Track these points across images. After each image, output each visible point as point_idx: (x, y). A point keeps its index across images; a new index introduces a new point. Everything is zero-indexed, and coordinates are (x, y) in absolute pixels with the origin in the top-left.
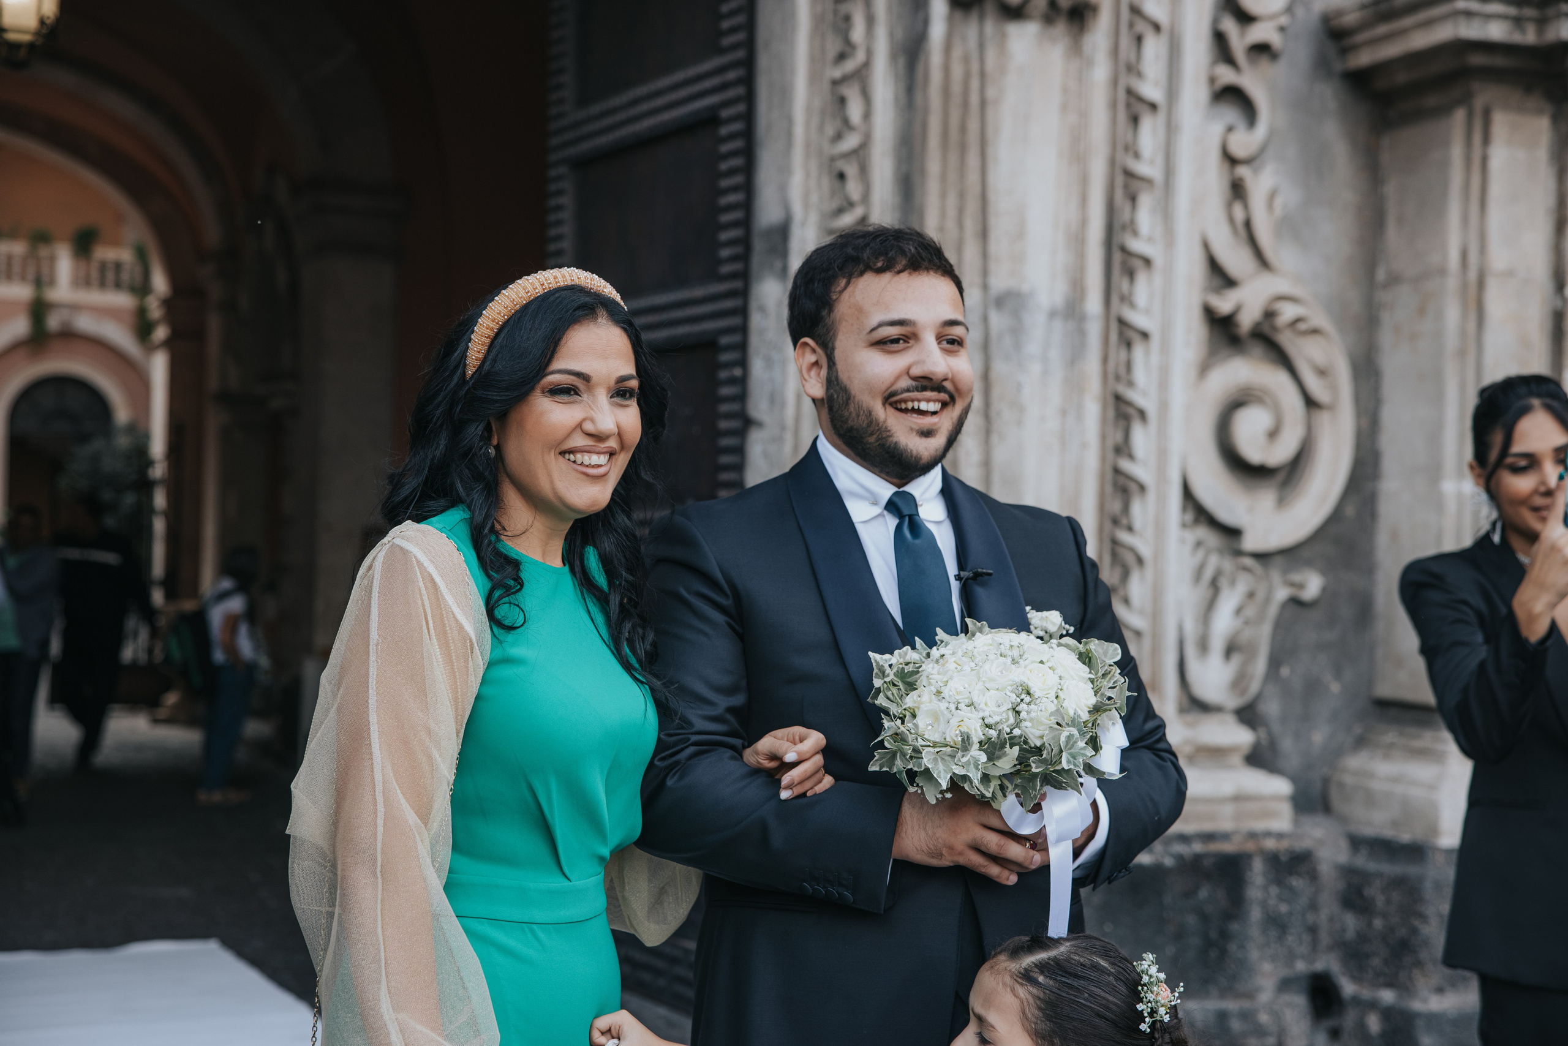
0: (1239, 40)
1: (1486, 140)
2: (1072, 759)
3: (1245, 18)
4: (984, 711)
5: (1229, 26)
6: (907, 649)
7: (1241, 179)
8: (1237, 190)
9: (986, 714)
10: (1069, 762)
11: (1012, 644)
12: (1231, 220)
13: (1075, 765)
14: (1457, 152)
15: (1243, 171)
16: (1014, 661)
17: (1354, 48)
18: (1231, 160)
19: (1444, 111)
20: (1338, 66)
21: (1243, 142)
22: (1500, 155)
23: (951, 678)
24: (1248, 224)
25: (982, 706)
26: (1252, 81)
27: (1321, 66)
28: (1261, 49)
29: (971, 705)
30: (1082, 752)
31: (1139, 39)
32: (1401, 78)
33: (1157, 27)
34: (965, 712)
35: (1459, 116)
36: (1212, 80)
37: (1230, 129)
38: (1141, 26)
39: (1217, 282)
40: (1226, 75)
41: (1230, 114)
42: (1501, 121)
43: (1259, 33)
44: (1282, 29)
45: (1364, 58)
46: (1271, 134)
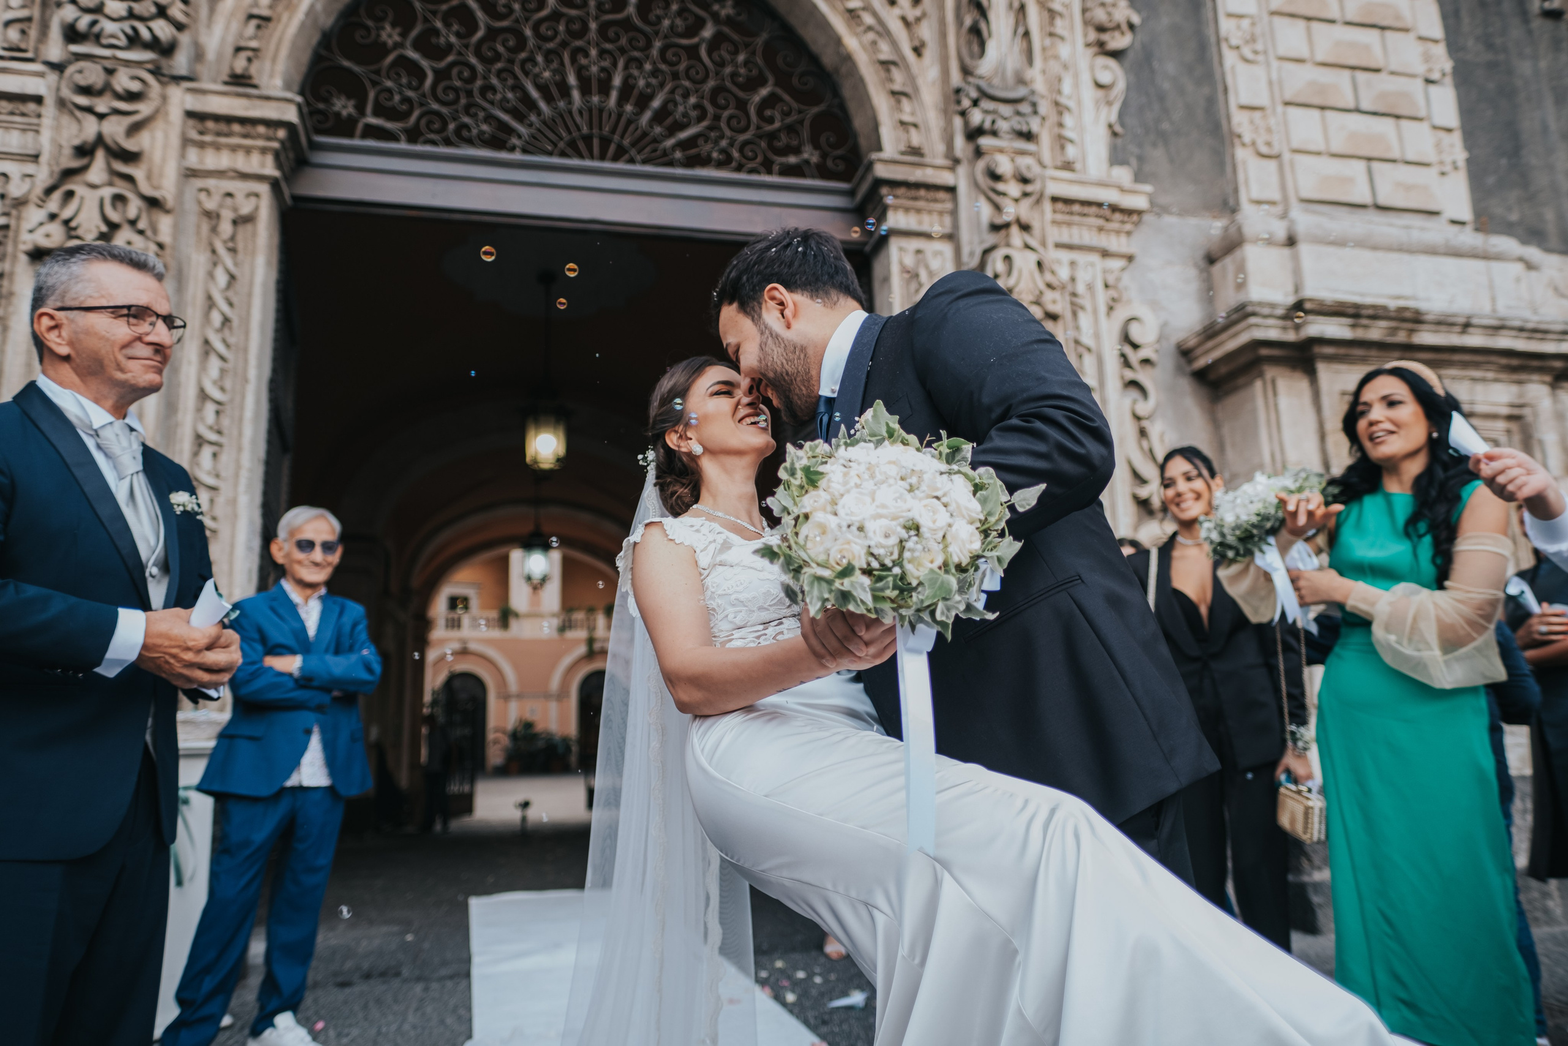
0: (1134, 357)
1: (1275, 394)
2: (945, 611)
3: (1135, 346)
4: (871, 539)
5: (1128, 350)
6: (820, 443)
7: (1144, 428)
8: (1143, 433)
9: (872, 543)
10: (942, 613)
11: (915, 468)
12: (1141, 448)
13: (947, 617)
14: (1260, 402)
15: (1145, 424)
16: (911, 489)
17: (1196, 358)
18: (1137, 418)
19: (1250, 383)
20: (1188, 369)
21: (1143, 408)
22: (1285, 402)
23: (848, 491)
24: (1151, 451)
25: (871, 534)
26: (1143, 376)
27: (1179, 370)
28: (1146, 362)
29: (861, 529)
30: (956, 605)
31: (1080, 356)
32: (1223, 370)
33: (1089, 350)
34: (853, 535)
35: (1258, 384)
36: (1122, 377)
37: (1135, 402)
38: (1081, 349)
39: (1138, 482)
40: (1129, 375)
41: (1134, 393)
42: (1282, 384)
43: (1143, 353)
44: (1157, 351)
45: (1202, 362)
46: (1158, 406)
